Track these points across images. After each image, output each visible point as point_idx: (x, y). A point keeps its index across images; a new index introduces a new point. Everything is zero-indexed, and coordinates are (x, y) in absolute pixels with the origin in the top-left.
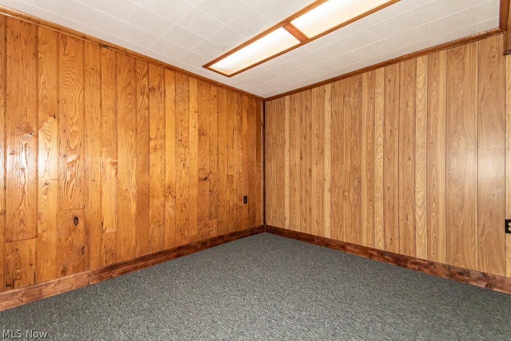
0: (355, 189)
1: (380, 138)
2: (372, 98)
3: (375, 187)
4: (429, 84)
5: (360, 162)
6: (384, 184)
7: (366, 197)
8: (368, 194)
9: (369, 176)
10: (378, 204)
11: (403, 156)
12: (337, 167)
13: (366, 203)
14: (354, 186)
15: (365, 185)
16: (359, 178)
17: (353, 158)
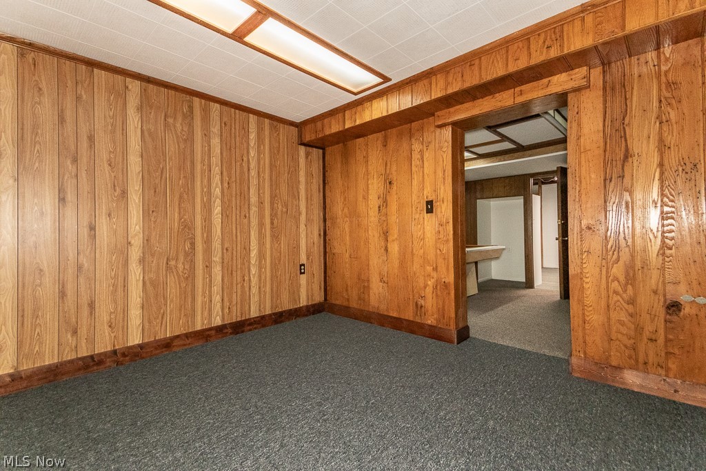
0: (187, 254)
1: (217, 189)
2: (207, 135)
3: (213, 248)
4: (259, 147)
5: (193, 217)
6: (223, 244)
7: (201, 263)
8: (204, 259)
9: (205, 236)
10: (215, 270)
11: (240, 213)
12: (155, 222)
13: (201, 271)
14: (185, 250)
15: (200, 247)
16: (191, 238)
17: (182, 210)
